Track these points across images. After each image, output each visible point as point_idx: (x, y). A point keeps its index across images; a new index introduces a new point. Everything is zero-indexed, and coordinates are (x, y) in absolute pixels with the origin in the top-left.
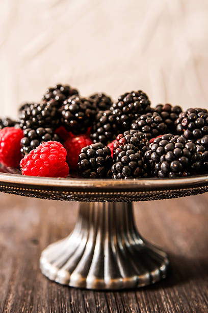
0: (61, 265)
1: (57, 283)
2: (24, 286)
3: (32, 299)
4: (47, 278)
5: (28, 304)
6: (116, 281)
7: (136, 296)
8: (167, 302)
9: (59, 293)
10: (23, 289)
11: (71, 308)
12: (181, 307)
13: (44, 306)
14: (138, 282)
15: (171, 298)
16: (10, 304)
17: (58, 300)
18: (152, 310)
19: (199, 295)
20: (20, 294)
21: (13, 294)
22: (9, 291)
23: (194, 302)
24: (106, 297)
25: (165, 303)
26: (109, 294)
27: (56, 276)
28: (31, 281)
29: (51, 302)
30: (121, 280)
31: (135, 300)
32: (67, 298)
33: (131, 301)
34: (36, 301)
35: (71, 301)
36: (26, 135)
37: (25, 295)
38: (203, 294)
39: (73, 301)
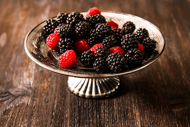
0: (75, 86)
1: (74, 94)
2: (61, 95)
3: (64, 103)
4: (70, 90)
5: (62, 106)
6: (97, 95)
7: (104, 102)
8: (116, 106)
9: (75, 99)
10: (61, 97)
11: (79, 108)
12: (121, 109)
13: (68, 107)
14: (106, 95)
15: (118, 103)
16: (55, 105)
17: (74, 104)
18: (109, 110)
19: (129, 102)
20: (59, 99)
21: (57, 100)
22: (55, 98)
23: (127, 106)
24: (93, 102)
25: (115, 106)
26: (94, 101)
27: (74, 91)
28: (63, 92)
29: (71, 104)
30: (99, 95)
31: (103, 104)
32: (77, 102)
33: (102, 105)
34: (65, 104)
35: (79, 104)
36: (60, 41)
37: (61, 100)
38: (131, 101)
39: (80, 104)
